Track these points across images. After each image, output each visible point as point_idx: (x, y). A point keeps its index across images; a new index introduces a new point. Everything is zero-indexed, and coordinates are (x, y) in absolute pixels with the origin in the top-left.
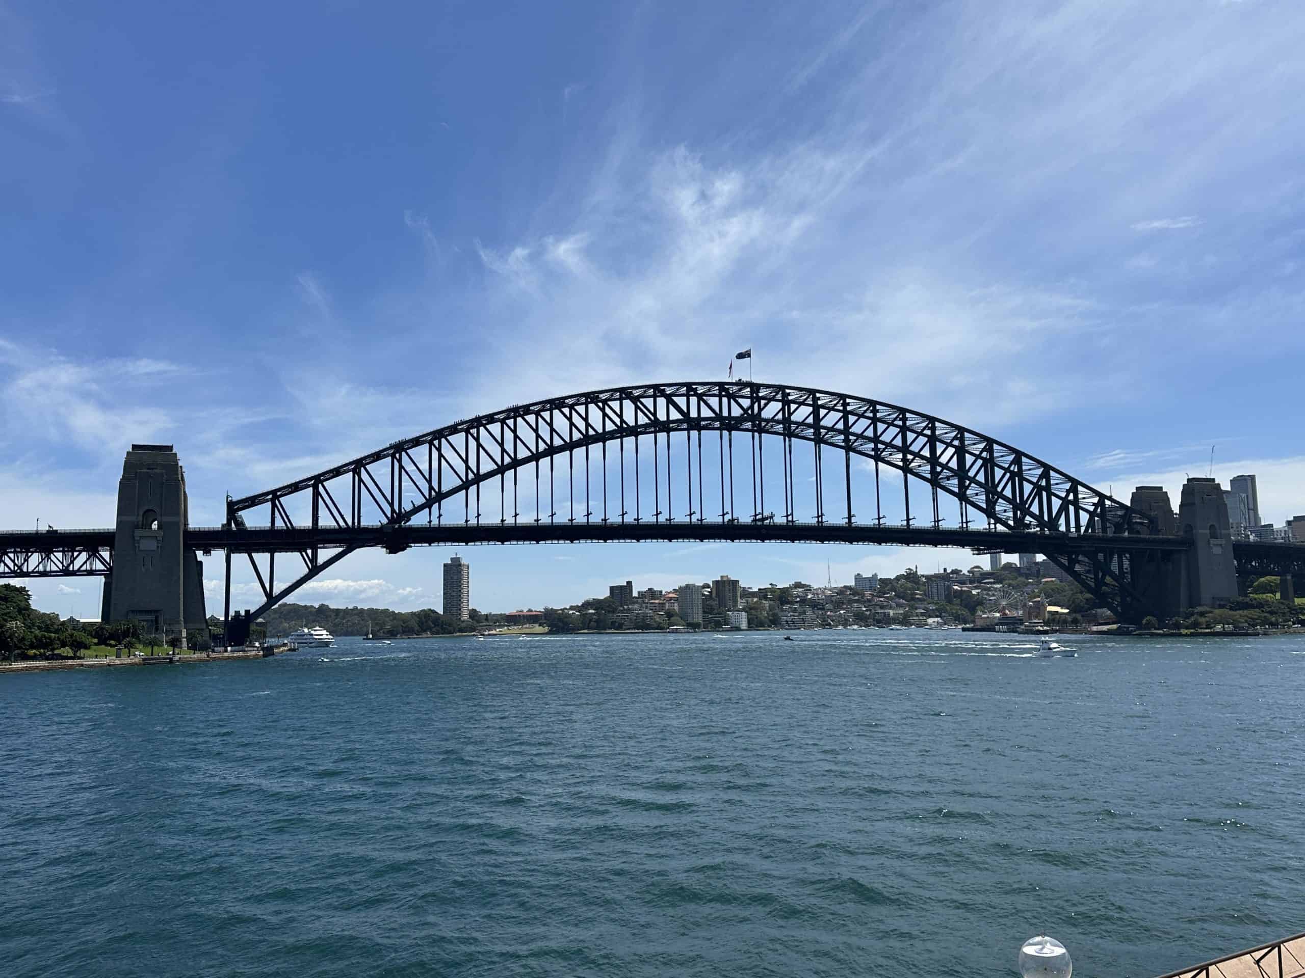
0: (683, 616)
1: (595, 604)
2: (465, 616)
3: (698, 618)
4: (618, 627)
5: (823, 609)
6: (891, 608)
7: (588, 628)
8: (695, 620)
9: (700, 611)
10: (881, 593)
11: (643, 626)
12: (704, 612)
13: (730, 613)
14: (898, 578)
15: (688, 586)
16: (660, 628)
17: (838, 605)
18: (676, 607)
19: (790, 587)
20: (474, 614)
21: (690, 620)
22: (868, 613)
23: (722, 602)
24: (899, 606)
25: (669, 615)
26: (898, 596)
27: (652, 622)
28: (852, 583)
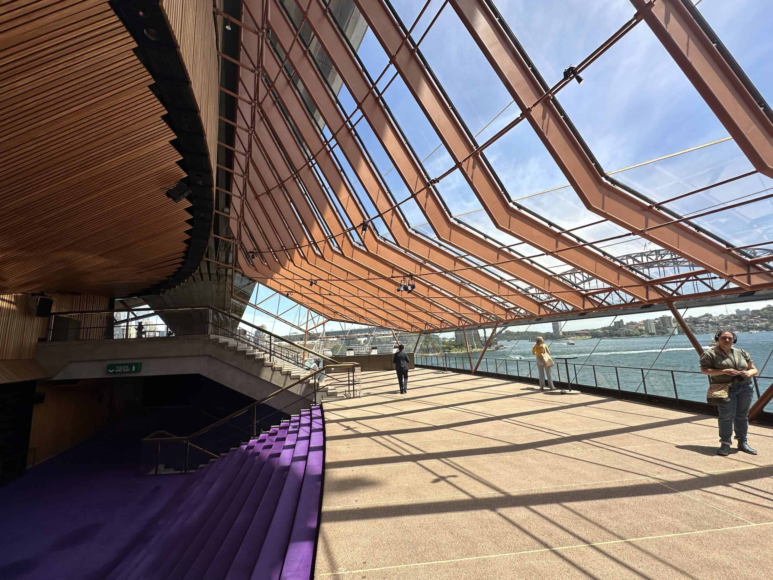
0: (647, 331)
1: (609, 328)
2: (561, 334)
3: (654, 331)
4: (619, 336)
5: (718, 325)
6: (757, 322)
7: (607, 336)
8: (653, 332)
9: (654, 328)
10: (752, 317)
11: (628, 335)
12: (656, 329)
13: (669, 329)
14: (763, 310)
15: (647, 320)
16: (637, 335)
17: (726, 323)
18: (644, 328)
19: (701, 317)
20: (564, 333)
21: (650, 332)
22: (744, 326)
23: (664, 325)
24: (762, 321)
25: (641, 331)
26: (762, 317)
27: (633, 334)
28: (735, 313)
